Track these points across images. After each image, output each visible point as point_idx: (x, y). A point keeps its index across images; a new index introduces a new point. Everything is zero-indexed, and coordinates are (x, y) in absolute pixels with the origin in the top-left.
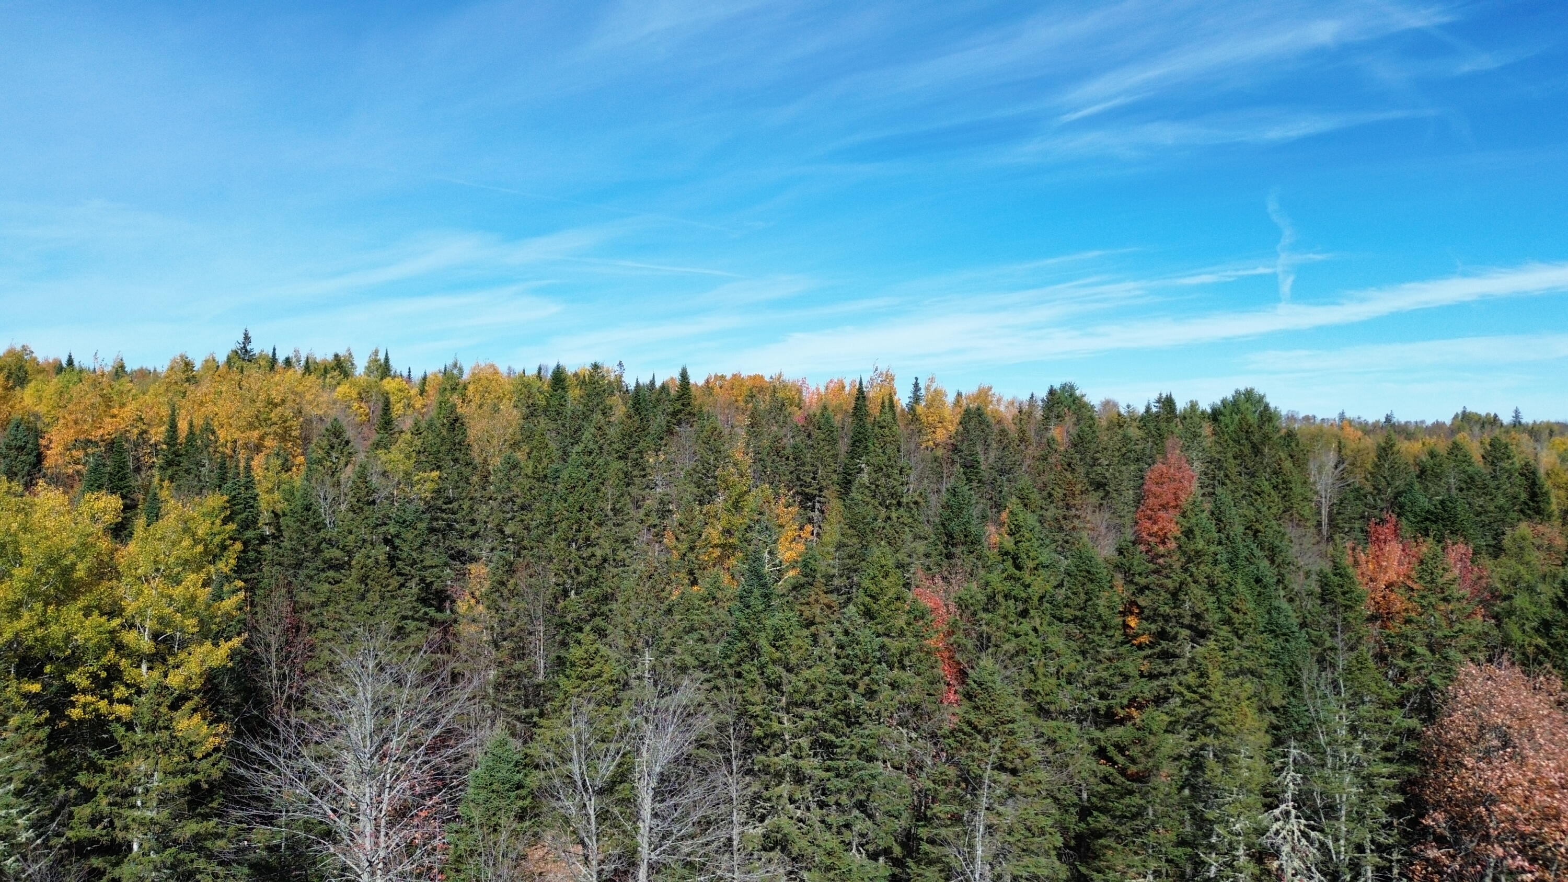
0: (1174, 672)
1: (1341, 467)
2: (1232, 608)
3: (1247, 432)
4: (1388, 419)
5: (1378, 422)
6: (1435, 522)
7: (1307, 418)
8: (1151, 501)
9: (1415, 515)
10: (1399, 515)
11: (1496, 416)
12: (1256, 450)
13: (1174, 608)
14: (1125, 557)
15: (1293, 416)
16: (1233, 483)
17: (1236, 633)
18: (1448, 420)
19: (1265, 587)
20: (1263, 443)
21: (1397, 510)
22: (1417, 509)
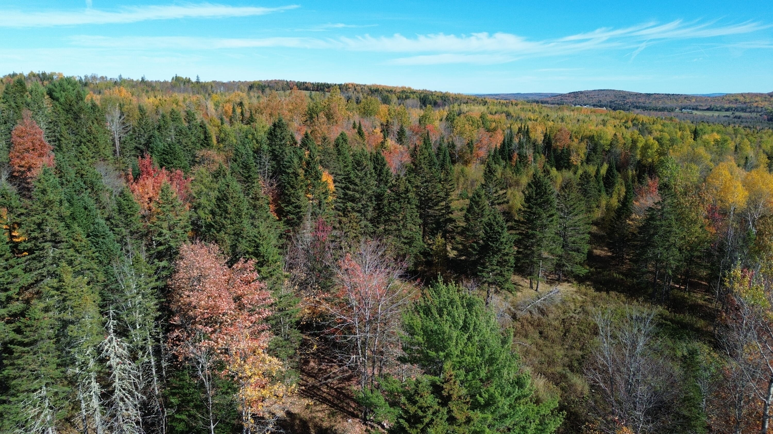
0: (44, 266)
1: (123, 118)
2: (74, 239)
3: (70, 105)
4: (143, 79)
5: (138, 80)
6: (167, 155)
7: (102, 78)
8: (18, 148)
9: (158, 152)
10: (151, 152)
11: (189, 79)
12: (76, 118)
13: (40, 233)
14: (5, 199)
15: (95, 76)
16: (65, 139)
17: (77, 251)
18: (170, 80)
19: (90, 211)
20: (79, 112)
21: (150, 150)
22: (159, 149)
